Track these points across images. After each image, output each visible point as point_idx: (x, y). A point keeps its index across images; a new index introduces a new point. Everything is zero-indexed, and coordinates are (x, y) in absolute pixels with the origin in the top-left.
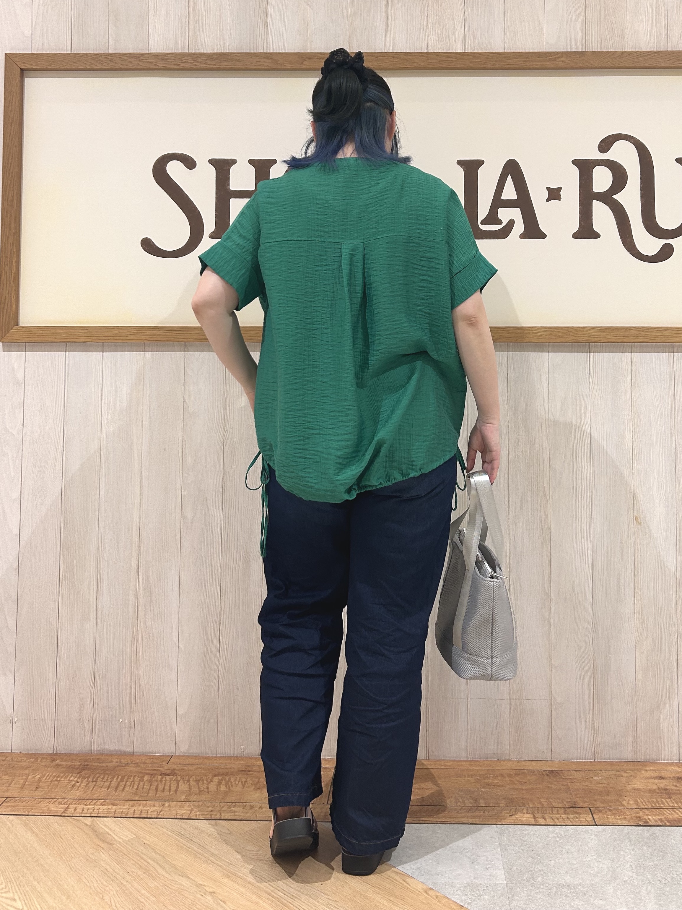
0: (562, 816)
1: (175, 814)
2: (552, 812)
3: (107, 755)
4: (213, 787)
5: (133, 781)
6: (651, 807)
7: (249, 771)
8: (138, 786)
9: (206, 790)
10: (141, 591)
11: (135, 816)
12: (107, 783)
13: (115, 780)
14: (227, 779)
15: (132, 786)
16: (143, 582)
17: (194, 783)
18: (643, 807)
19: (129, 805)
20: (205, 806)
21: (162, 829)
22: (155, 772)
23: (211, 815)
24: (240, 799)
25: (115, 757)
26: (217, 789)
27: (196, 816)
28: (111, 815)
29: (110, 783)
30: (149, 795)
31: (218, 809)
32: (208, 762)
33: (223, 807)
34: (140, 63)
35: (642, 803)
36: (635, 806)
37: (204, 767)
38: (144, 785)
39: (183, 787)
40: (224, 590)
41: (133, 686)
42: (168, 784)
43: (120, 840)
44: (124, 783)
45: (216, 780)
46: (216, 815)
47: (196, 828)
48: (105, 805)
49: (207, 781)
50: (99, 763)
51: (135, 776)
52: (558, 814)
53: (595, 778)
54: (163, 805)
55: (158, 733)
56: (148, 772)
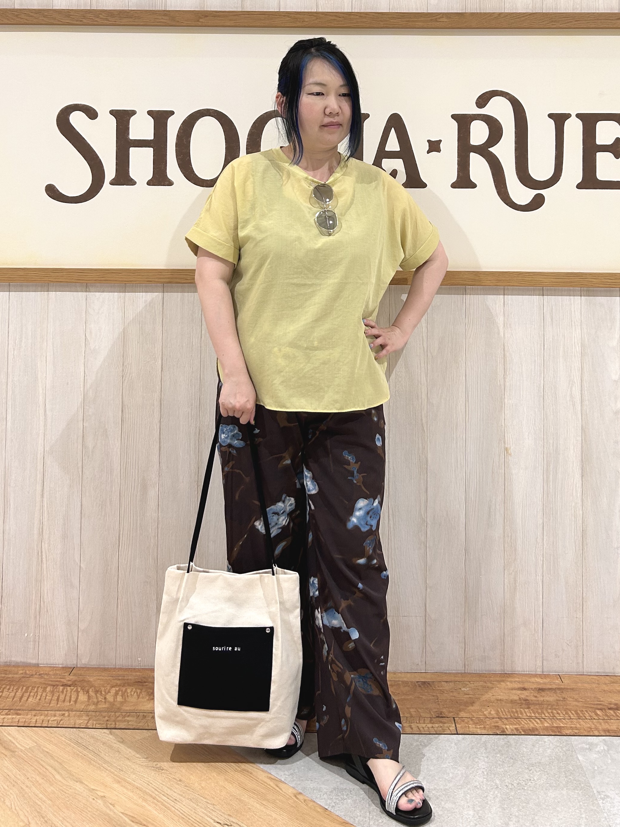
0: (428, 725)
1: (74, 723)
2: (419, 722)
3: (14, 666)
4: (110, 698)
5: (37, 692)
6: (510, 717)
7: (144, 682)
8: (41, 696)
9: (103, 700)
10: (46, 515)
11: (37, 725)
12: (12, 694)
13: (19, 691)
14: (124, 691)
15: (35, 696)
17: (93, 694)
18: (503, 717)
19: (32, 715)
20: (102, 716)
21: (61, 737)
22: (57, 683)
23: (107, 724)
24: (134, 709)
25: (19, 669)
26: (114, 699)
27: (93, 725)
28: (14, 724)
29: (16, 694)
30: (51, 705)
31: (113, 718)
32: (107, 673)
33: (118, 717)
34: (45, 19)
35: (502, 713)
36: (496, 716)
37: (103, 678)
38: (46, 696)
39: (83, 697)
40: (123, 515)
41: (38, 603)
42: (69, 694)
43: (22, 748)
44: (28, 693)
45: (113, 691)
46: (111, 724)
47: (93, 737)
48: (9, 715)
49: (105, 692)
50: (6, 674)
51: (38, 687)
52: (424, 723)
53: (463, 689)
54: (63, 715)
55: (61, 648)
56: (50, 683)
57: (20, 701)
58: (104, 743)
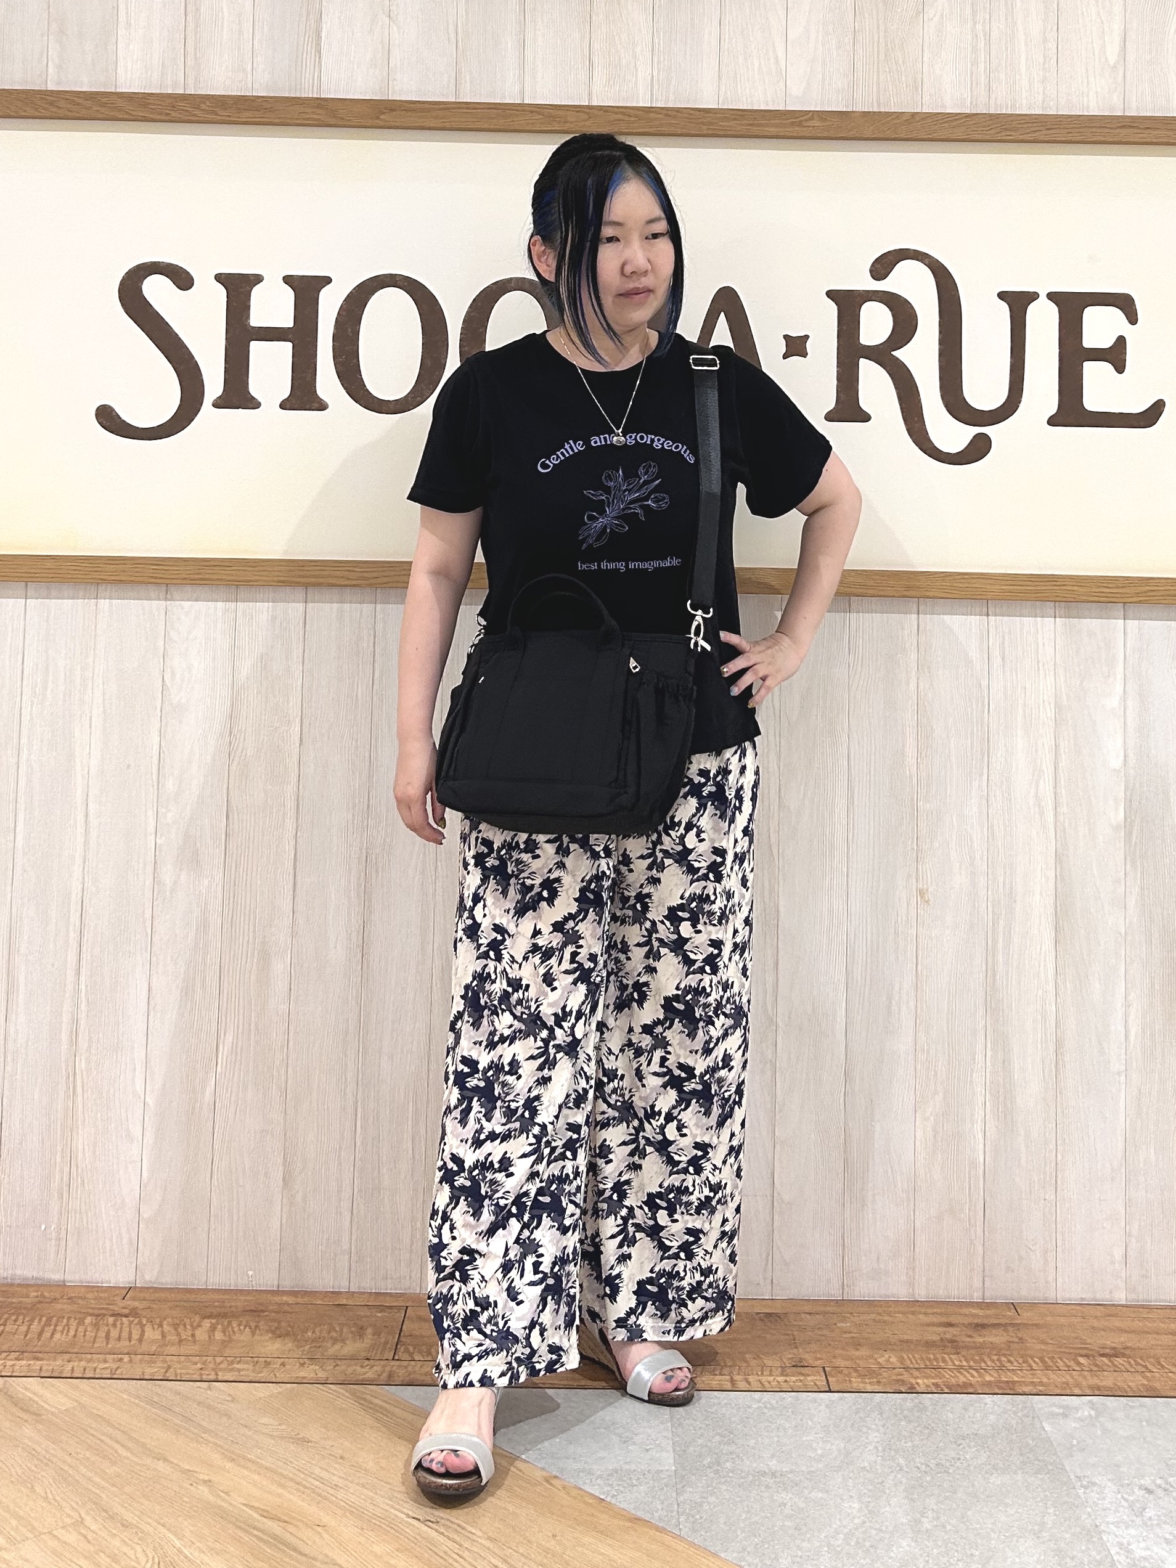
0: (777, 1378)
1: (141, 1373)
2: (762, 1373)
3: (20, 1285)
4: (201, 1334)
5: (67, 1325)
6: (923, 1366)
7: (263, 1311)
8: (76, 1331)
9: (190, 1338)
10: (83, 1007)
11: (75, 1375)
12: (24, 1328)
13: (35, 1324)
14: (225, 1323)
15: (65, 1332)
16: (87, 991)
17: (171, 1329)
18: (912, 1366)
19: (63, 1360)
20: (190, 1361)
22: (104, 1312)
23: (201, 1375)
24: (248, 1353)
25: (32, 1289)
26: (210, 1337)
27: (176, 1376)
28: (34, 1374)
29: (29, 1328)
30: (96, 1345)
31: (212, 1365)
32: (192, 1297)
33: (219, 1364)
34: (103, 110)
35: (910, 1359)
36: (899, 1365)
37: (185, 1304)
38: (85, 1331)
39: (151, 1334)
40: (224, 1008)
41: (66, 1169)
42: (126, 1330)
43: (53, 1410)
44: (52, 1327)
45: (207, 1324)
46: (208, 1375)
47: (178, 1393)
48: (22, 1359)
49: (192, 1326)
51: (69, 1318)
52: (771, 1375)
53: (839, 1325)
54: (121, 1360)
55: (108, 1249)
56: (90, 1311)
57: (39, 1338)
58: (199, 1403)
